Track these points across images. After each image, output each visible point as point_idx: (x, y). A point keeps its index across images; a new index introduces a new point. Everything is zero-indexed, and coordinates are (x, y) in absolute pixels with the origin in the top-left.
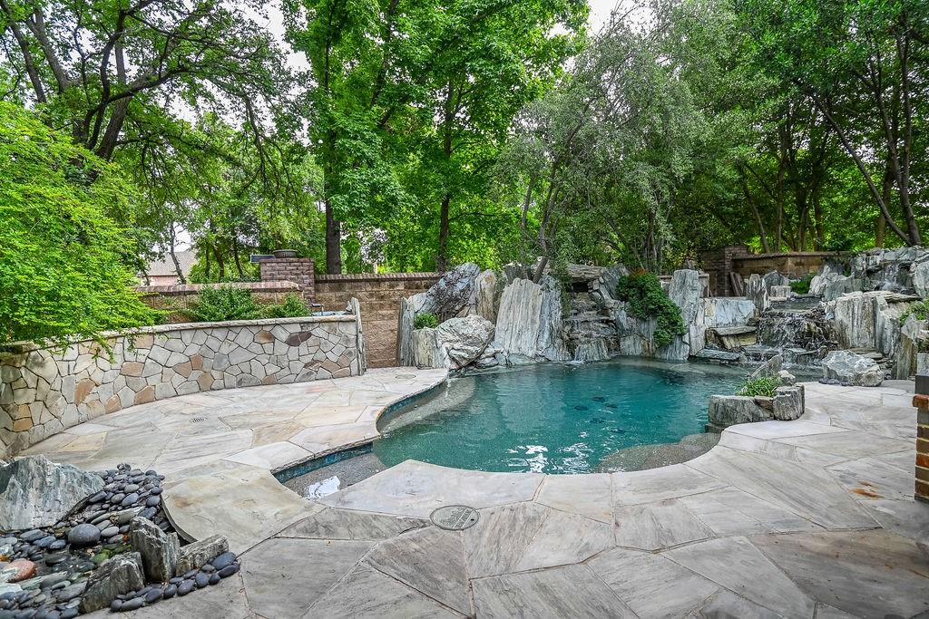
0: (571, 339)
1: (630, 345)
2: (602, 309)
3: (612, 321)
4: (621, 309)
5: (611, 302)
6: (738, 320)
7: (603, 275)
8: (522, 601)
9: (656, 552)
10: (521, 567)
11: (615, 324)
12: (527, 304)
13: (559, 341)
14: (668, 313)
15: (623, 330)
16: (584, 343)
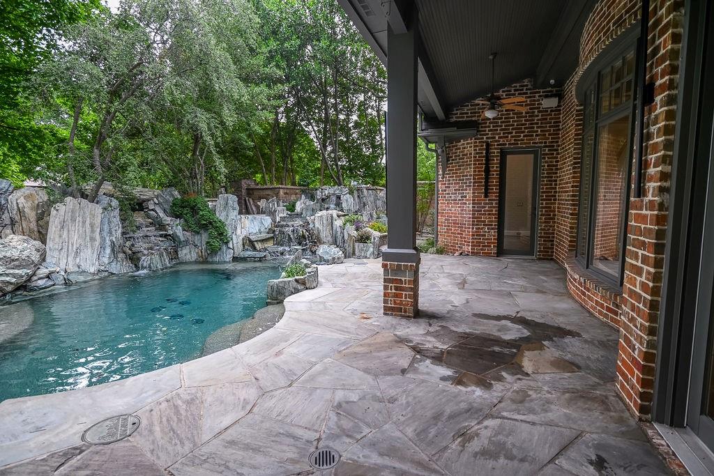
0: (134, 253)
1: (187, 254)
2: (161, 226)
3: (170, 235)
4: (177, 225)
5: (168, 220)
6: (262, 230)
7: (157, 197)
8: (222, 459)
9: (290, 386)
10: (205, 438)
11: (173, 238)
12: (84, 222)
13: (121, 255)
14: (217, 227)
15: (180, 242)
16: (148, 255)
